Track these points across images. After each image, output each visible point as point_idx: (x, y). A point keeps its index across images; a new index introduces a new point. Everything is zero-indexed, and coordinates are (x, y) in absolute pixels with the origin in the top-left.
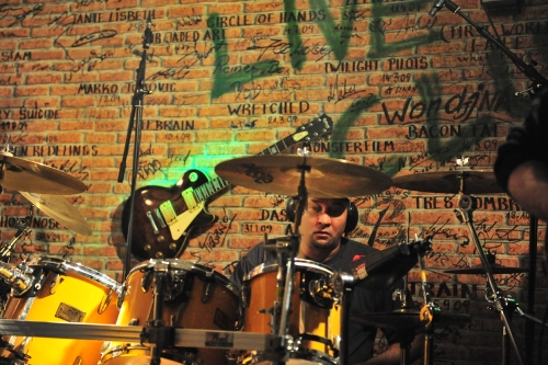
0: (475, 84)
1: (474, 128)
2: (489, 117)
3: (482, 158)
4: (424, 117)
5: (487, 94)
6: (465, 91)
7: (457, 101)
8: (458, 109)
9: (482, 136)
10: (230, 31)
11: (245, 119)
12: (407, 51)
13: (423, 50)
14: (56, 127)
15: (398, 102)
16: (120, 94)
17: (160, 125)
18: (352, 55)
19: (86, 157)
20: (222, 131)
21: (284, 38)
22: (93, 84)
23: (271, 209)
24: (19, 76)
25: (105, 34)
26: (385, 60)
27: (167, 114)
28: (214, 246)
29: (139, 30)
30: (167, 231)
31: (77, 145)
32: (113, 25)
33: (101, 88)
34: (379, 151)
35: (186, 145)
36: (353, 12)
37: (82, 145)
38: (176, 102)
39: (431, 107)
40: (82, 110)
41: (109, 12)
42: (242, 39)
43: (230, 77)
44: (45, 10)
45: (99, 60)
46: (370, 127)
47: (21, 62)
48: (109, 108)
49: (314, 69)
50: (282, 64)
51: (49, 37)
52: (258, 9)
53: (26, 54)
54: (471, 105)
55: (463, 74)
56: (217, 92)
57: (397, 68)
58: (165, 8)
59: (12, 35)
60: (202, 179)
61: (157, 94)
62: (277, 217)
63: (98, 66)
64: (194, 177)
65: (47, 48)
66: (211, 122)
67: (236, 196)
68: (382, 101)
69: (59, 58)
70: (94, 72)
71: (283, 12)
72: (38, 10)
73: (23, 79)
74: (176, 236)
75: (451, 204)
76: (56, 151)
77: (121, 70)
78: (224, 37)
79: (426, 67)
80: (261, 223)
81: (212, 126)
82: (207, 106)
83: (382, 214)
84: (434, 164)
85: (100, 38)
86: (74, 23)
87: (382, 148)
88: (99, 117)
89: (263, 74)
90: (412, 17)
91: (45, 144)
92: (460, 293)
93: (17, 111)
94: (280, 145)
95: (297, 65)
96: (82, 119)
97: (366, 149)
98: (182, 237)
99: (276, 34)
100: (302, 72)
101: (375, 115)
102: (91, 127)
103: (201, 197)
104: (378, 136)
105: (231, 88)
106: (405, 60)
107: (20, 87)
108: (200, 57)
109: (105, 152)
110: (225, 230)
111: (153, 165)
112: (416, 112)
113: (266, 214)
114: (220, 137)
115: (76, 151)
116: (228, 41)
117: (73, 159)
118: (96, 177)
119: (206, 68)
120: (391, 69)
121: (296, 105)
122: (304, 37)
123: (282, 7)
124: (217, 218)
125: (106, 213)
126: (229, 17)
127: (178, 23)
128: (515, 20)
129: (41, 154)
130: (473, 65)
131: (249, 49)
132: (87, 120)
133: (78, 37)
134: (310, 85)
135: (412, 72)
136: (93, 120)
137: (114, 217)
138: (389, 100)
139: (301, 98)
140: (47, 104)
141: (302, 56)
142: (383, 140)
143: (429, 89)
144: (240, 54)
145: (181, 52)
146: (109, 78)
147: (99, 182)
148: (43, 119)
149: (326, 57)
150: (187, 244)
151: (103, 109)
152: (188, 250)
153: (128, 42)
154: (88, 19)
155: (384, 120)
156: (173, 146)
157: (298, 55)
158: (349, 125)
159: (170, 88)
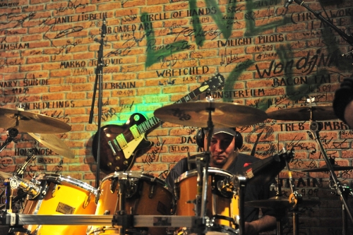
0: (315, 50)
1: (315, 78)
2: (325, 70)
3: (322, 97)
4: (283, 72)
5: (323, 56)
6: (309, 54)
7: (304, 61)
8: (304, 66)
9: (321, 82)
10: (155, 23)
11: (168, 79)
12: (270, 31)
13: (280, 29)
14: (47, 90)
15: (266, 64)
16: (87, 67)
17: (113, 86)
18: (235, 35)
19: (67, 108)
20: (153, 87)
21: (190, 26)
22: (69, 62)
23: (187, 136)
24: (22, 59)
25: (76, 29)
26: (256, 37)
27: (118, 78)
28: (152, 161)
29: (97, 26)
30: (121, 153)
31: (61, 101)
32: (81, 23)
33: (75, 64)
34: (255, 96)
35: (131, 98)
36: (234, 7)
37: (64, 101)
38: (123, 70)
39: (287, 66)
40: (63, 78)
41: (78, 15)
42: (164, 28)
43: (157, 53)
44: (37, 16)
45: (73, 46)
46: (248, 81)
47: (23, 50)
48: (81, 76)
49: (211, 46)
50: (190, 42)
51: (40, 33)
52: (172, 9)
53: (25, 45)
54: (313, 63)
55: (307, 44)
56: (149, 63)
57: (264, 42)
58: (113, 11)
59: (16, 33)
60: (142, 119)
61: (110, 66)
62: (191, 141)
63: (72, 50)
64: (137, 118)
65: (39, 40)
66: (146, 82)
67: (165, 129)
68: (256, 63)
69: (47, 46)
70: (70, 54)
71: (189, 9)
72: (32, 16)
73: (25, 61)
74: (127, 156)
75: (303, 127)
76: (48, 105)
77: (87, 52)
78: (152, 28)
79: (283, 40)
80: (181, 146)
81: (147, 85)
82: (143, 72)
83: (259, 136)
84: (291, 102)
85: (72, 32)
86: (55, 23)
87: (257, 94)
88: (75, 83)
89: (178, 50)
90: (272, 8)
91: (40, 101)
92: (311, 184)
93: (22, 81)
94: (191, 95)
95: (200, 43)
96: (63, 84)
97: (247, 95)
98: (132, 156)
99: (185, 24)
100: (203, 47)
101: (251, 72)
102: (69, 89)
103: (142, 130)
104: (254, 86)
105: (158, 59)
106: (269, 36)
107: (22, 66)
108: (137, 41)
109: (80, 105)
110: (159, 151)
111: (111, 111)
112: (278, 70)
113: (184, 139)
114: (152, 91)
115: (61, 105)
116: (155, 30)
117: (59, 110)
118: (74, 121)
119: (141, 48)
120: (260, 42)
121: (200, 69)
122: (203, 25)
123: (188, 6)
124: (153, 143)
125: (82, 143)
126: (154, 14)
127: (122, 20)
128: (338, 7)
129: (38, 108)
130: (313, 37)
131: (168, 34)
132: (67, 85)
133: (59, 32)
134: (209, 55)
135: (274, 44)
136: (71, 84)
137: (87, 146)
138: (260, 62)
139: (203, 64)
140: (40, 76)
141: (202, 37)
142: (257, 89)
143: (285, 54)
144: (162, 38)
145: (125, 38)
146: (80, 57)
147: (76, 124)
148: (39, 85)
149: (218, 37)
150: (135, 161)
151: (77, 77)
152: (135, 164)
153: (90, 34)
154: (64, 20)
155: (257, 76)
156: (122, 98)
157: (200, 36)
158: (235, 80)
159: (119, 61)
